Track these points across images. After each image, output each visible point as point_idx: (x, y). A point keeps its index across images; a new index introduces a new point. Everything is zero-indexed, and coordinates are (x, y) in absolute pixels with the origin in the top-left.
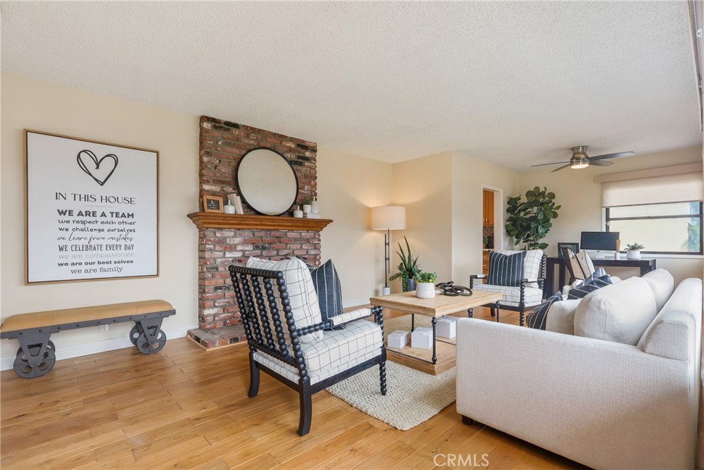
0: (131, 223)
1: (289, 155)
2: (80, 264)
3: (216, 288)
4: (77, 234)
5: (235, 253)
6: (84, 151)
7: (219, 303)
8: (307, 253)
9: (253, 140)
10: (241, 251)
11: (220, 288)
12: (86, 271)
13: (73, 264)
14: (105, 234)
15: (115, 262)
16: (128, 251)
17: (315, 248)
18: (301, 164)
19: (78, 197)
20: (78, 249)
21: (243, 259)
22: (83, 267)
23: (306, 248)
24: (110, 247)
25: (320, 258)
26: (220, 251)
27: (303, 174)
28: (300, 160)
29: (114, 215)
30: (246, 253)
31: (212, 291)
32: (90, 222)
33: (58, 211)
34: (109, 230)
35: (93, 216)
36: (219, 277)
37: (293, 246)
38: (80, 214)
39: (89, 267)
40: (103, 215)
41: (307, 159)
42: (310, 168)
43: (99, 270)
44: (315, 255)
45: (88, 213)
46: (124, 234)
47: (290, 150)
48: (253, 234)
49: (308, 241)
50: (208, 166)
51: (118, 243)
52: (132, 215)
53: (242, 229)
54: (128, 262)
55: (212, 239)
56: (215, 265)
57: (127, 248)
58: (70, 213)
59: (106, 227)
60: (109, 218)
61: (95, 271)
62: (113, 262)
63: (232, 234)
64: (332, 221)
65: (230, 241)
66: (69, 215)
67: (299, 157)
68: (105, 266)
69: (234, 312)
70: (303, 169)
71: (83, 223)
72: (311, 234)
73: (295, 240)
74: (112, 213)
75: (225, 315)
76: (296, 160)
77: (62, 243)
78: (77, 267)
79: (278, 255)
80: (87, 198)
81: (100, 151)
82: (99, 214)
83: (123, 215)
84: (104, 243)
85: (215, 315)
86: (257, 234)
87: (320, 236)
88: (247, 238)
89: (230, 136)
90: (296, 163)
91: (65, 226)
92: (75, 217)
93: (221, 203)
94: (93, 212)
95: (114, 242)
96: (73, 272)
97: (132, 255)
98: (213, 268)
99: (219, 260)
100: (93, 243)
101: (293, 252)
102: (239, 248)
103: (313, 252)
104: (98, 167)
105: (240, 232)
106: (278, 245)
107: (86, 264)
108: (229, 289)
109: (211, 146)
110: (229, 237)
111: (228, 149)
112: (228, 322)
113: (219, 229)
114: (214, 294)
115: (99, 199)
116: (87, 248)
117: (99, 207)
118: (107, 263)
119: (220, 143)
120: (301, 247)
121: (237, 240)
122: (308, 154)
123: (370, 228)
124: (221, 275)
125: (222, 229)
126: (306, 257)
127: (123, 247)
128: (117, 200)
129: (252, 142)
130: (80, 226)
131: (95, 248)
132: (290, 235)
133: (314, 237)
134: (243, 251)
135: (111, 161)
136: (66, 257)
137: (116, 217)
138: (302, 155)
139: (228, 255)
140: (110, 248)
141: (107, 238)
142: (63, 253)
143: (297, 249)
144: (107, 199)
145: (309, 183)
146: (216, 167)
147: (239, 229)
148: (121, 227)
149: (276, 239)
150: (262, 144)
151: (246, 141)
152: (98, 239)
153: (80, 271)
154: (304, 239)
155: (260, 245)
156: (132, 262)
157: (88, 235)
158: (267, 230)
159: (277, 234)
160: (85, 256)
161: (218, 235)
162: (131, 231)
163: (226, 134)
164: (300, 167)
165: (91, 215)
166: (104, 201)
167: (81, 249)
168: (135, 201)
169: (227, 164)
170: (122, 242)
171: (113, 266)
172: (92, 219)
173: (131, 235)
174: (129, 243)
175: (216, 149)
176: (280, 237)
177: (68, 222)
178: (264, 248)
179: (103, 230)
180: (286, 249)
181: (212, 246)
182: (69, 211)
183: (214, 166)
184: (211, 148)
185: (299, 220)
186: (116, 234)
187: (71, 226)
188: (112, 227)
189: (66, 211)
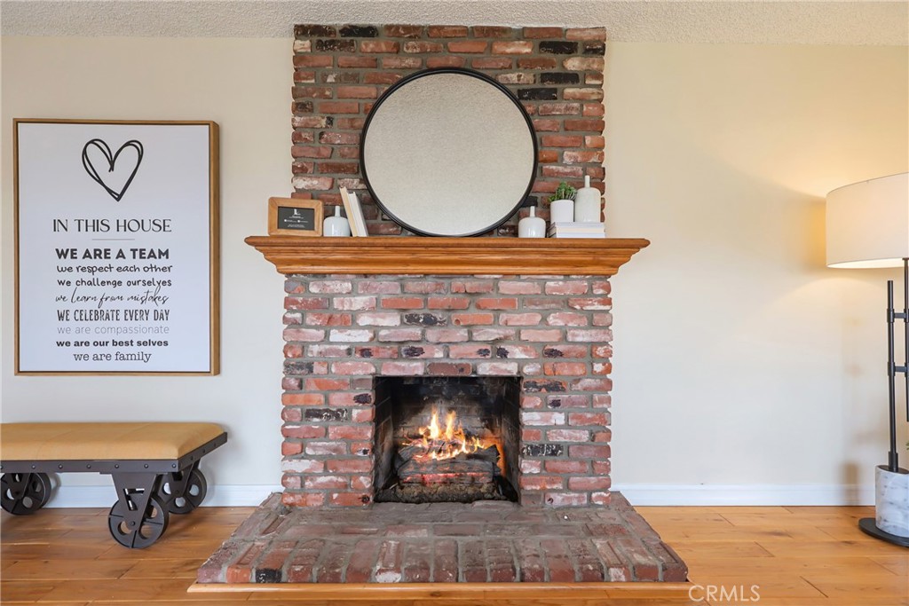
0: (164, 269)
1: (513, 77)
2: (87, 344)
3: (310, 414)
4: (84, 290)
5: (353, 332)
6: (92, 142)
7: (314, 448)
8: (565, 337)
9: (412, 55)
10: (368, 327)
11: (318, 414)
12: (96, 358)
13: (77, 344)
14: (123, 290)
15: (139, 343)
16: (159, 323)
17: (592, 325)
18: (551, 95)
19: (83, 224)
20: (83, 317)
21: (372, 347)
22: (91, 350)
23: (561, 323)
24: (131, 315)
25: (609, 353)
26: (317, 327)
27: (560, 120)
28: (549, 85)
29: (137, 253)
30: (383, 333)
31: (298, 419)
32: (100, 269)
33: (57, 250)
34: (129, 283)
35: (106, 257)
36: (313, 387)
37: (518, 319)
38: (87, 255)
39: (100, 350)
40: (121, 255)
41: (573, 78)
42: (582, 100)
43: (114, 357)
44: (593, 345)
45: (97, 253)
46: (152, 288)
47: (520, 62)
48: (402, 287)
49: (566, 303)
50: (303, 135)
51: (143, 307)
52: (166, 253)
53: (374, 274)
54: (160, 343)
55: (300, 299)
56: (305, 360)
57: (159, 316)
58: (73, 252)
59: (125, 277)
60: (129, 261)
61: (108, 357)
62: (135, 343)
63: (348, 285)
64: (645, 243)
65: (342, 303)
66: (72, 257)
67: (545, 77)
68: (124, 350)
69: (351, 476)
70: (559, 107)
71: (91, 270)
72: (579, 284)
73: (527, 300)
74: (134, 251)
75: (329, 478)
76: (538, 85)
77: (62, 306)
78: (82, 350)
79: (470, 340)
80: (96, 225)
81: (115, 137)
82: (113, 254)
83: (152, 254)
84: (122, 306)
85: (304, 477)
86: (413, 286)
87: (608, 289)
88: (384, 297)
89: (354, 58)
90: (534, 94)
91: (65, 276)
92: (81, 261)
93: (319, 214)
94: (106, 250)
95: (137, 305)
96: (77, 357)
97: (166, 330)
98: (300, 367)
99: (316, 349)
100: (107, 306)
101: (519, 333)
102: (365, 320)
103: (583, 336)
104: (112, 169)
105: (368, 281)
106: (472, 314)
107: (96, 344)
108: (338, 417)
109: (310, 89)
110: (340, 294)
111: (349, 89)
112: (335, 496)
113: (316, 275)
114: (303, 427)
115: (113, 226)
116: (98, 315)
117: (113, 240)
118: (127, 343)
119: (330, 79)
120: (544, 320)
121: (359, 302)
122: (573, 64)
123: (817, 264)
124: (318, 384)
125: (324, 275)
126: (559, 348)
127: (151, 315)
128: (141, 225)
129: (409, 62)
130: (87, 276)
131: (108, 317)
132: (507, 287)
133: (589, 294)
134: (375, 329)
135: (131, 152)
136: (68, 330)
137: (141, 257)
138: (556, 70)
139: (335, 335)
140: (131, 317)
141: (126, 297)
142: (64, 323)
143: (527, 327)
144: (127, 226)
145: (578, 144)
146: (322, 134)
147: (366, 275)
148: (148, 276)
149: (468, 300)
150: (437, 61)
151: (394, 62)
152: (113, 299)
153: (86, 357)
154: (555, 300)
155: (421, 313)
156: (166, 343)
157: (97, 291)
158: (439, 275)
159: (470, 285)
160: (95, 330)
161: (314, 289)
162: (164, 283)
163: (343, 57)
164: (548, 105)
165: (103, 255)
166: (122, 229)
167: (88, 317)
168: (171, 225)
169: (347, 124)
170: (150, 306)
171: (135, 349)
172: (102, 263)
173: (164, 291)
174: (161, 307)
175: (323, 96)
176: (478, 294)
177: (70, 269)
178: (430, 322)
179: (120, 283)
180: (495, 323)
181: (298, 315)
182: (72, 250)
183: (318, 132)
184: (309, 95)
185: (533, 244)
186: (140, 290)
187: (73, 277)
188: (133, 276)
189: (68, 250)
